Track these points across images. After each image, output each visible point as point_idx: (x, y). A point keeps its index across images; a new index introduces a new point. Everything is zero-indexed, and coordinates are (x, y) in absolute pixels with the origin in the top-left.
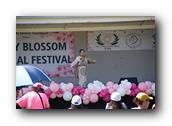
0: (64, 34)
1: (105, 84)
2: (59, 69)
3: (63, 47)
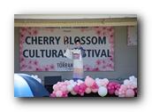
3: (102, 41)
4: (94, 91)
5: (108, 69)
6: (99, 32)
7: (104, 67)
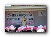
0: (31, 11)
1: (44, 26)
2: (30, 22)
3: (31, 15)
4: (30, 30)
5: (33, 23)
6: (30, 13)
7: (31, 23)
